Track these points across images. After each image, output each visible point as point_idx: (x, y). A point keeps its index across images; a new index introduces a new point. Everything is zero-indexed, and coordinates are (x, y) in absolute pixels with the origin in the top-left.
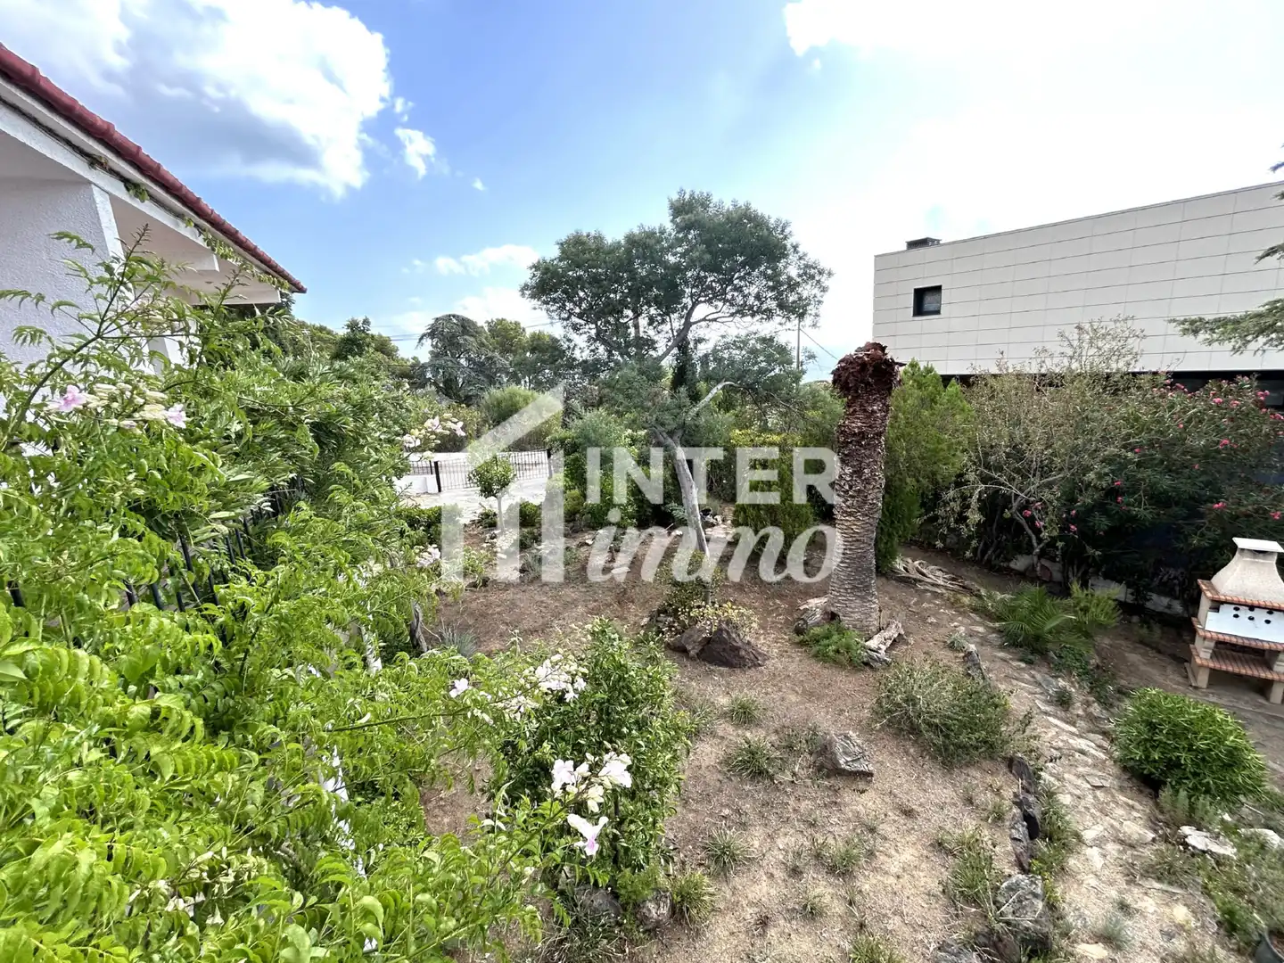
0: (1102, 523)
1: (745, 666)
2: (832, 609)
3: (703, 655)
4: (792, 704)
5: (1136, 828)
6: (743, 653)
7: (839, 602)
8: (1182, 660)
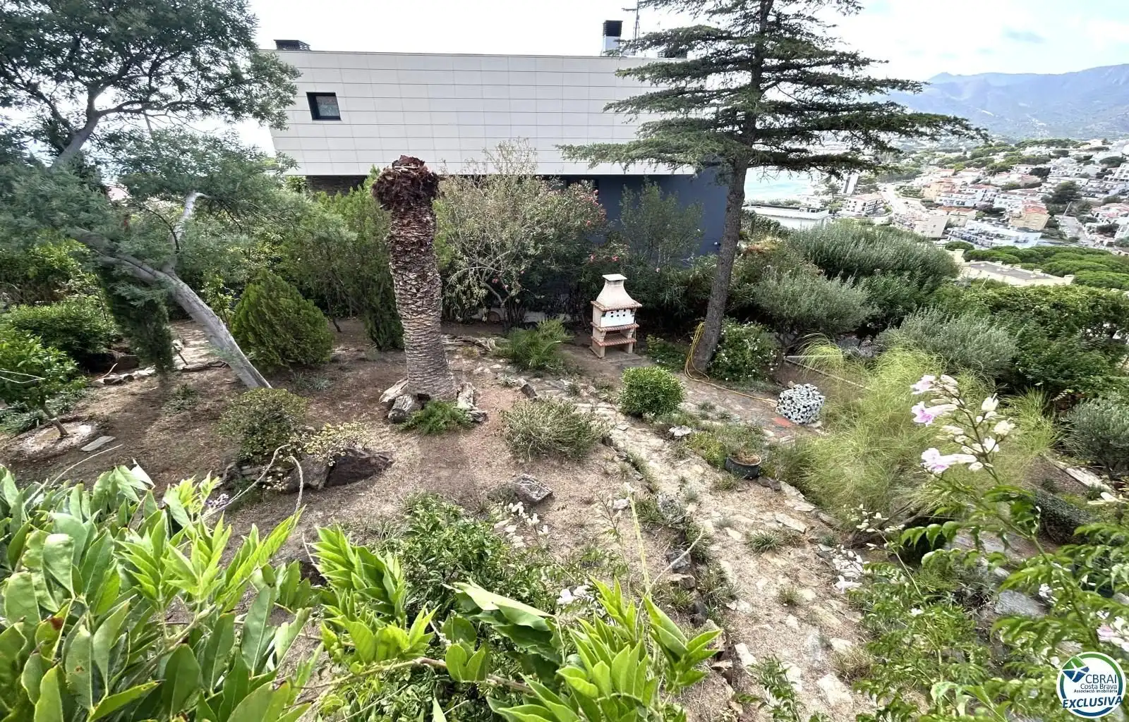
0: (537, 278)
1: (380, 470)
2: (420, 392)
3: (331, 483)
4: (449, 478)
5: (657, 442)
6: (373, 461)
7: (425, 385)
8: (587, 345)
